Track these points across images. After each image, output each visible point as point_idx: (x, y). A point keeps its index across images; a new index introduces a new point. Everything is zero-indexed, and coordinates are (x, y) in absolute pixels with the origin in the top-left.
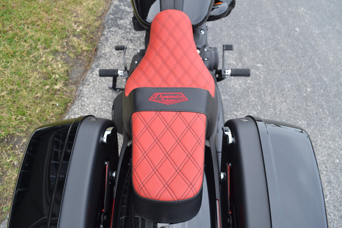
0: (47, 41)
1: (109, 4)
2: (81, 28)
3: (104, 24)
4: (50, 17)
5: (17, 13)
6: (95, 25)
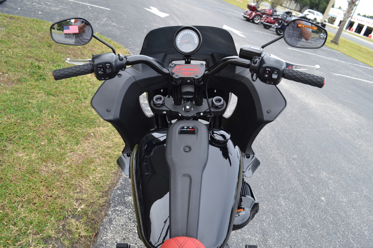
0: (40, 224)
1: (118, 176)
2: (82, 207)
3: (110, 201)
4: (50, 194)
5: (13, 188)
6: (99, 203)
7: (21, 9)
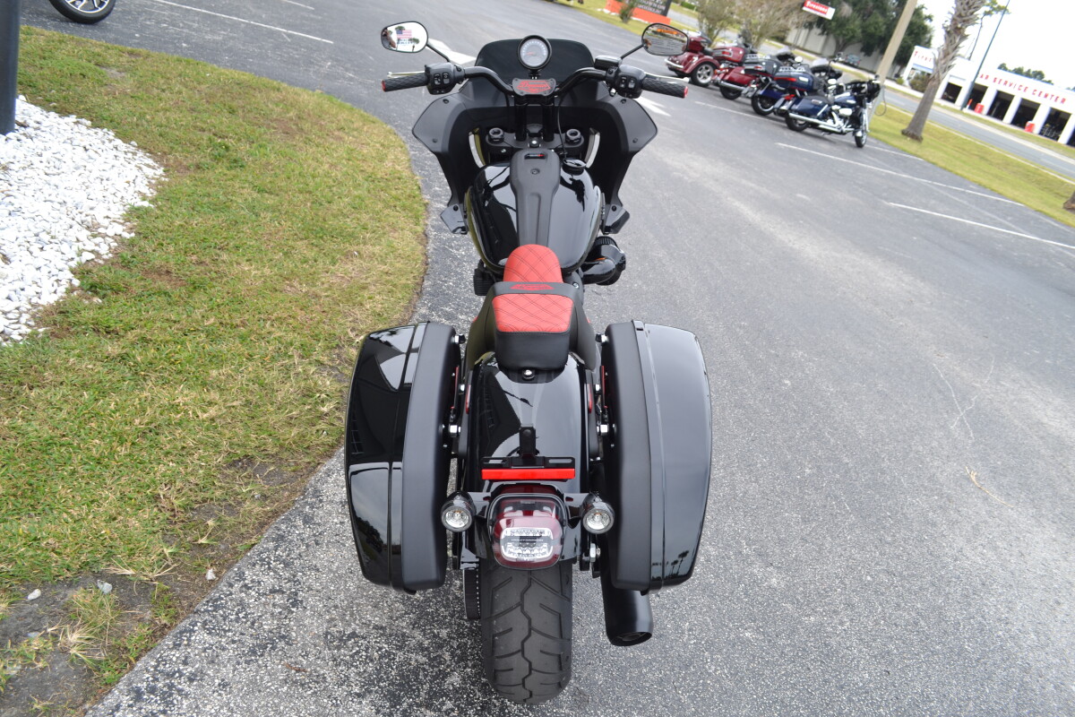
0: (305, 348)
2: (362, 338)
7: (141, 35)
